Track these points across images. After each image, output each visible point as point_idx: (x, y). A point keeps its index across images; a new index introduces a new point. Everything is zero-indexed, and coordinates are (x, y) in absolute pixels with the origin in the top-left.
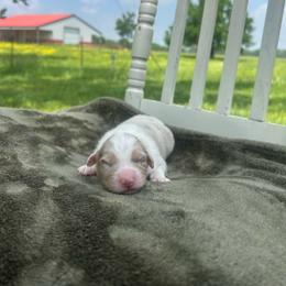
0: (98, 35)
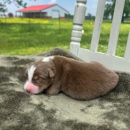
0: (67, 13)
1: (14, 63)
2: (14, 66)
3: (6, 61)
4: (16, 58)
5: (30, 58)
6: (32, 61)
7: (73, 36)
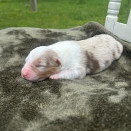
1: (47, 36)
2: (46, 38)
3: (40, 33)
4: (49, 31)
5: (63, 32)
6: (63, 34)
7: (110, 9)
